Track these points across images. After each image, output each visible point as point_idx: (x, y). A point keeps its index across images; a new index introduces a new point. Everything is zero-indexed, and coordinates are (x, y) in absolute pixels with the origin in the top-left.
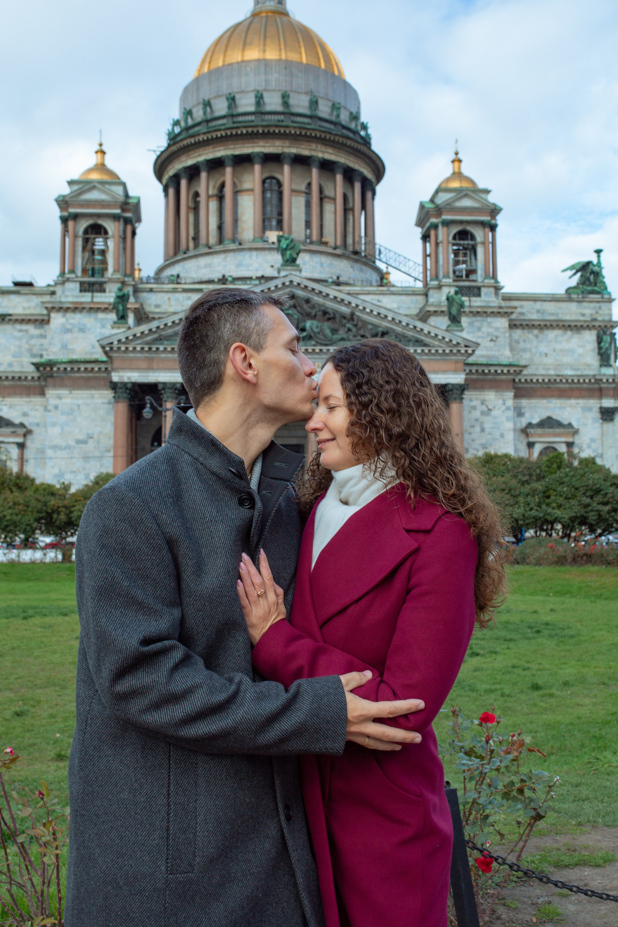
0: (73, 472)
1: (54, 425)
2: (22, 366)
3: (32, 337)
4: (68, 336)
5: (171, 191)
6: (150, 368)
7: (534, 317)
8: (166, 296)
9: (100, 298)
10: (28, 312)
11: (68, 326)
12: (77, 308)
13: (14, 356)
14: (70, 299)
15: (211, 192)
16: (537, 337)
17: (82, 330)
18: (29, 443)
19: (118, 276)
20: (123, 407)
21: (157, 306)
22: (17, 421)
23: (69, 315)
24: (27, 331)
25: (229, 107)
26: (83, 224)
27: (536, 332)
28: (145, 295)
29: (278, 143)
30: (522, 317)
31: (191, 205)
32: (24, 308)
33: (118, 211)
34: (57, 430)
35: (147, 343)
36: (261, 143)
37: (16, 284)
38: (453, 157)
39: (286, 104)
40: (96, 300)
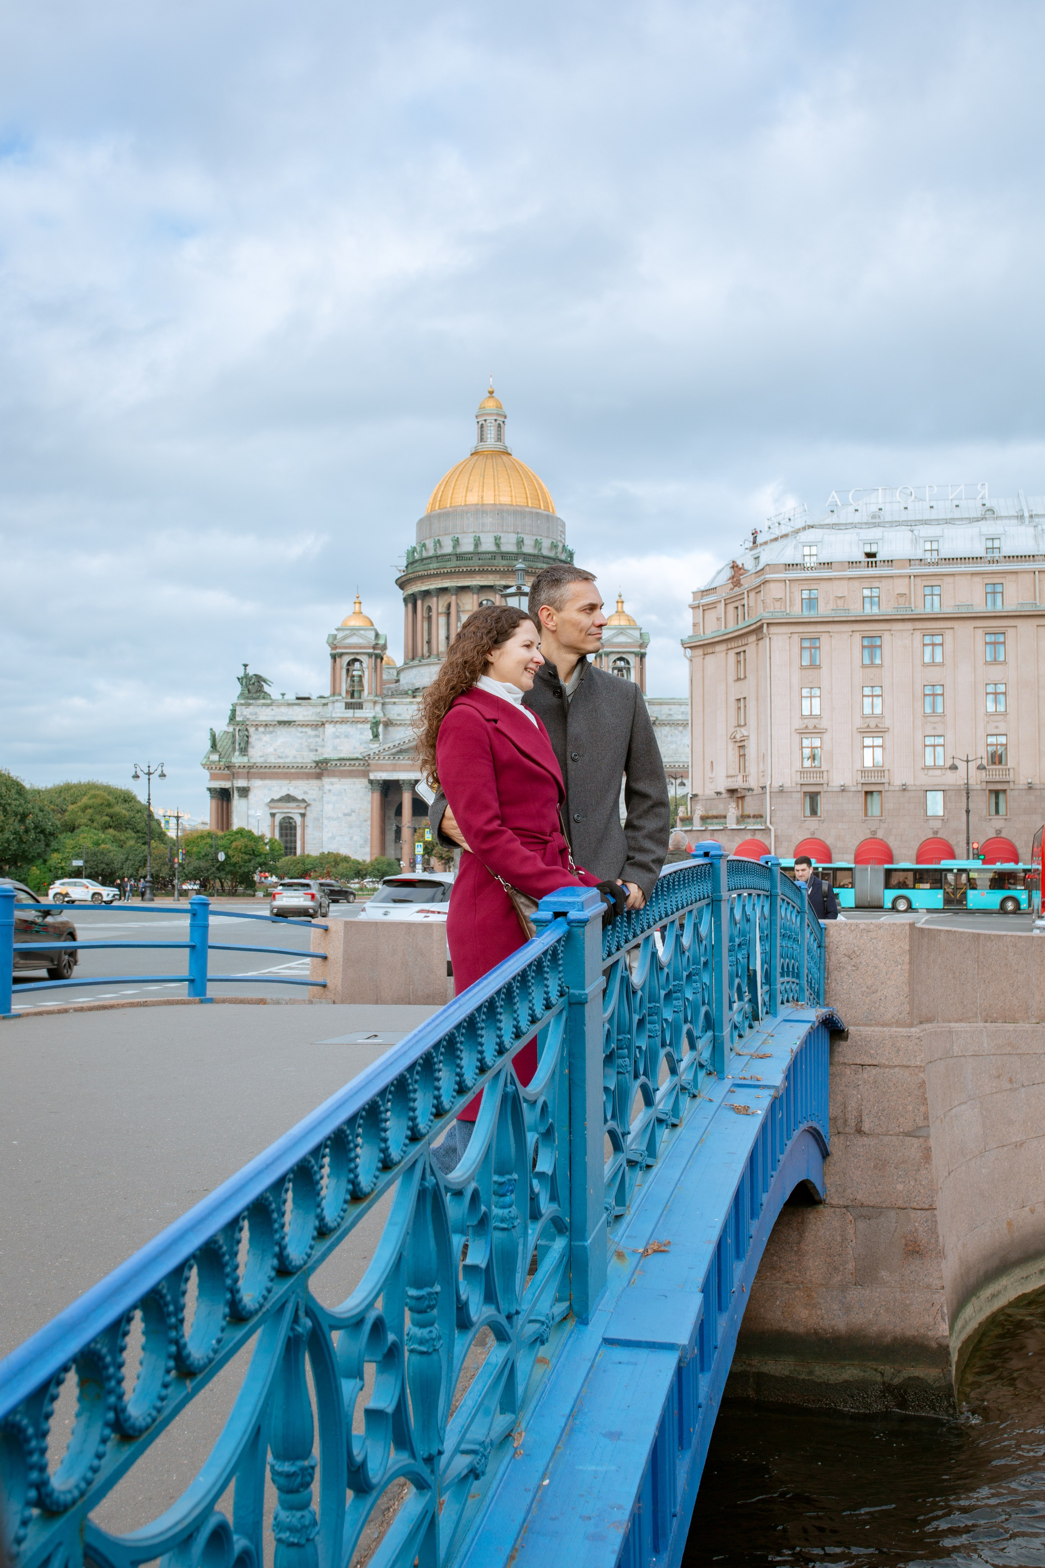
0: (341, 835)
1: (328, 803)
2: (303, 758)
3: (310, 737)
4: (337, 741)
5: (410, 606)
6: (394, 770)
7: (680, 717)
8: (405, 707)
9: (359, 713)
10: (306, 719)
11: (337, 734)
12: (343, 721)
13: (297, 751)
14: (339, 715)
15: (440, 611)
16: (681, 732)
17: (347, 737)
18: (308, 813)
19: (371, 698)
20: (377, 796)
21: (399, 715)
22: (300, 798)
23: (338, 726)
24: (306, 732)
25: (454, 547)
26: (346, 659)
27: (681, 728)
28: (390, 706)
29: (491, 577)
30: (670, 718)
31: (426, 615)
32: (304, 716)
33: (371, 651)
34: (330, 806)
35: (392, 754)
36: (478, 578)
37: (298, 698)
38: (617, 598)
39: (498, 545)
40: (356, 715)
